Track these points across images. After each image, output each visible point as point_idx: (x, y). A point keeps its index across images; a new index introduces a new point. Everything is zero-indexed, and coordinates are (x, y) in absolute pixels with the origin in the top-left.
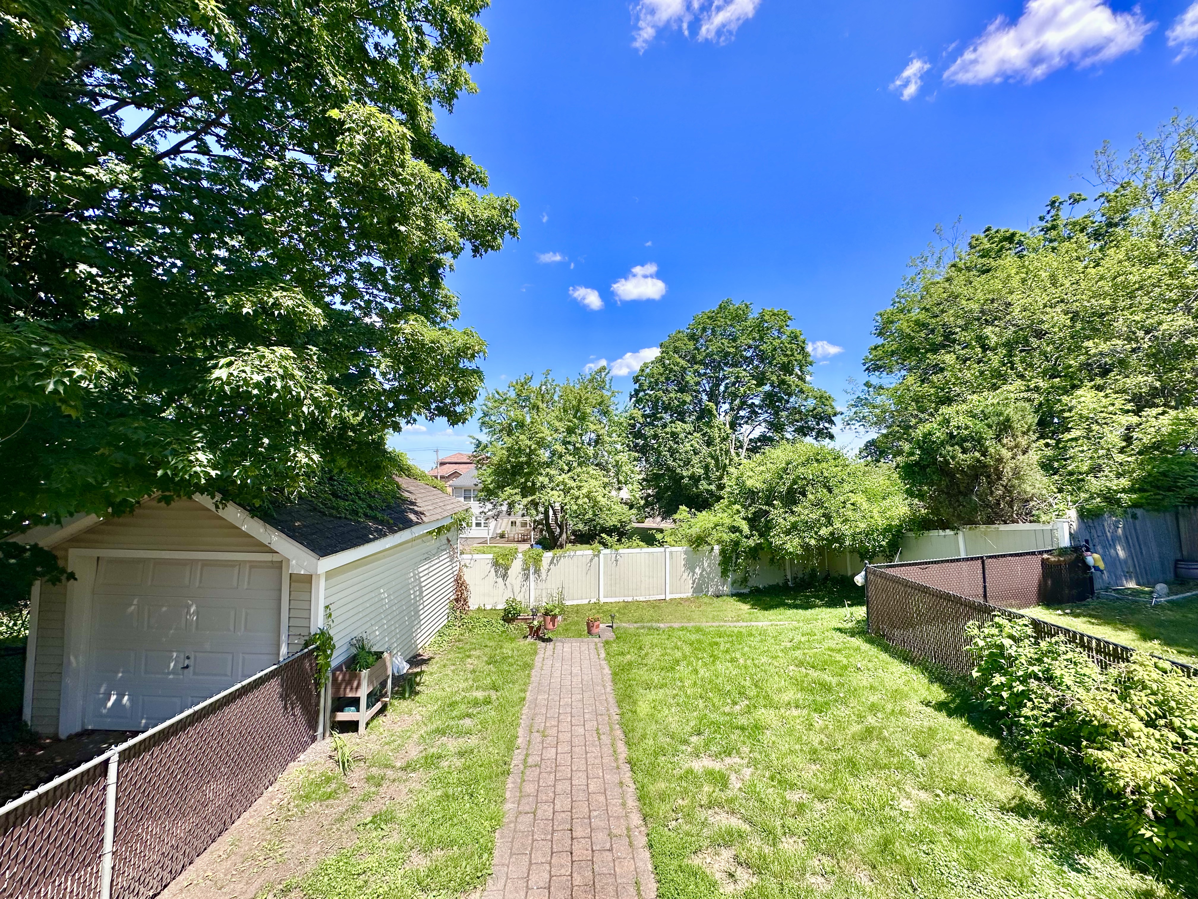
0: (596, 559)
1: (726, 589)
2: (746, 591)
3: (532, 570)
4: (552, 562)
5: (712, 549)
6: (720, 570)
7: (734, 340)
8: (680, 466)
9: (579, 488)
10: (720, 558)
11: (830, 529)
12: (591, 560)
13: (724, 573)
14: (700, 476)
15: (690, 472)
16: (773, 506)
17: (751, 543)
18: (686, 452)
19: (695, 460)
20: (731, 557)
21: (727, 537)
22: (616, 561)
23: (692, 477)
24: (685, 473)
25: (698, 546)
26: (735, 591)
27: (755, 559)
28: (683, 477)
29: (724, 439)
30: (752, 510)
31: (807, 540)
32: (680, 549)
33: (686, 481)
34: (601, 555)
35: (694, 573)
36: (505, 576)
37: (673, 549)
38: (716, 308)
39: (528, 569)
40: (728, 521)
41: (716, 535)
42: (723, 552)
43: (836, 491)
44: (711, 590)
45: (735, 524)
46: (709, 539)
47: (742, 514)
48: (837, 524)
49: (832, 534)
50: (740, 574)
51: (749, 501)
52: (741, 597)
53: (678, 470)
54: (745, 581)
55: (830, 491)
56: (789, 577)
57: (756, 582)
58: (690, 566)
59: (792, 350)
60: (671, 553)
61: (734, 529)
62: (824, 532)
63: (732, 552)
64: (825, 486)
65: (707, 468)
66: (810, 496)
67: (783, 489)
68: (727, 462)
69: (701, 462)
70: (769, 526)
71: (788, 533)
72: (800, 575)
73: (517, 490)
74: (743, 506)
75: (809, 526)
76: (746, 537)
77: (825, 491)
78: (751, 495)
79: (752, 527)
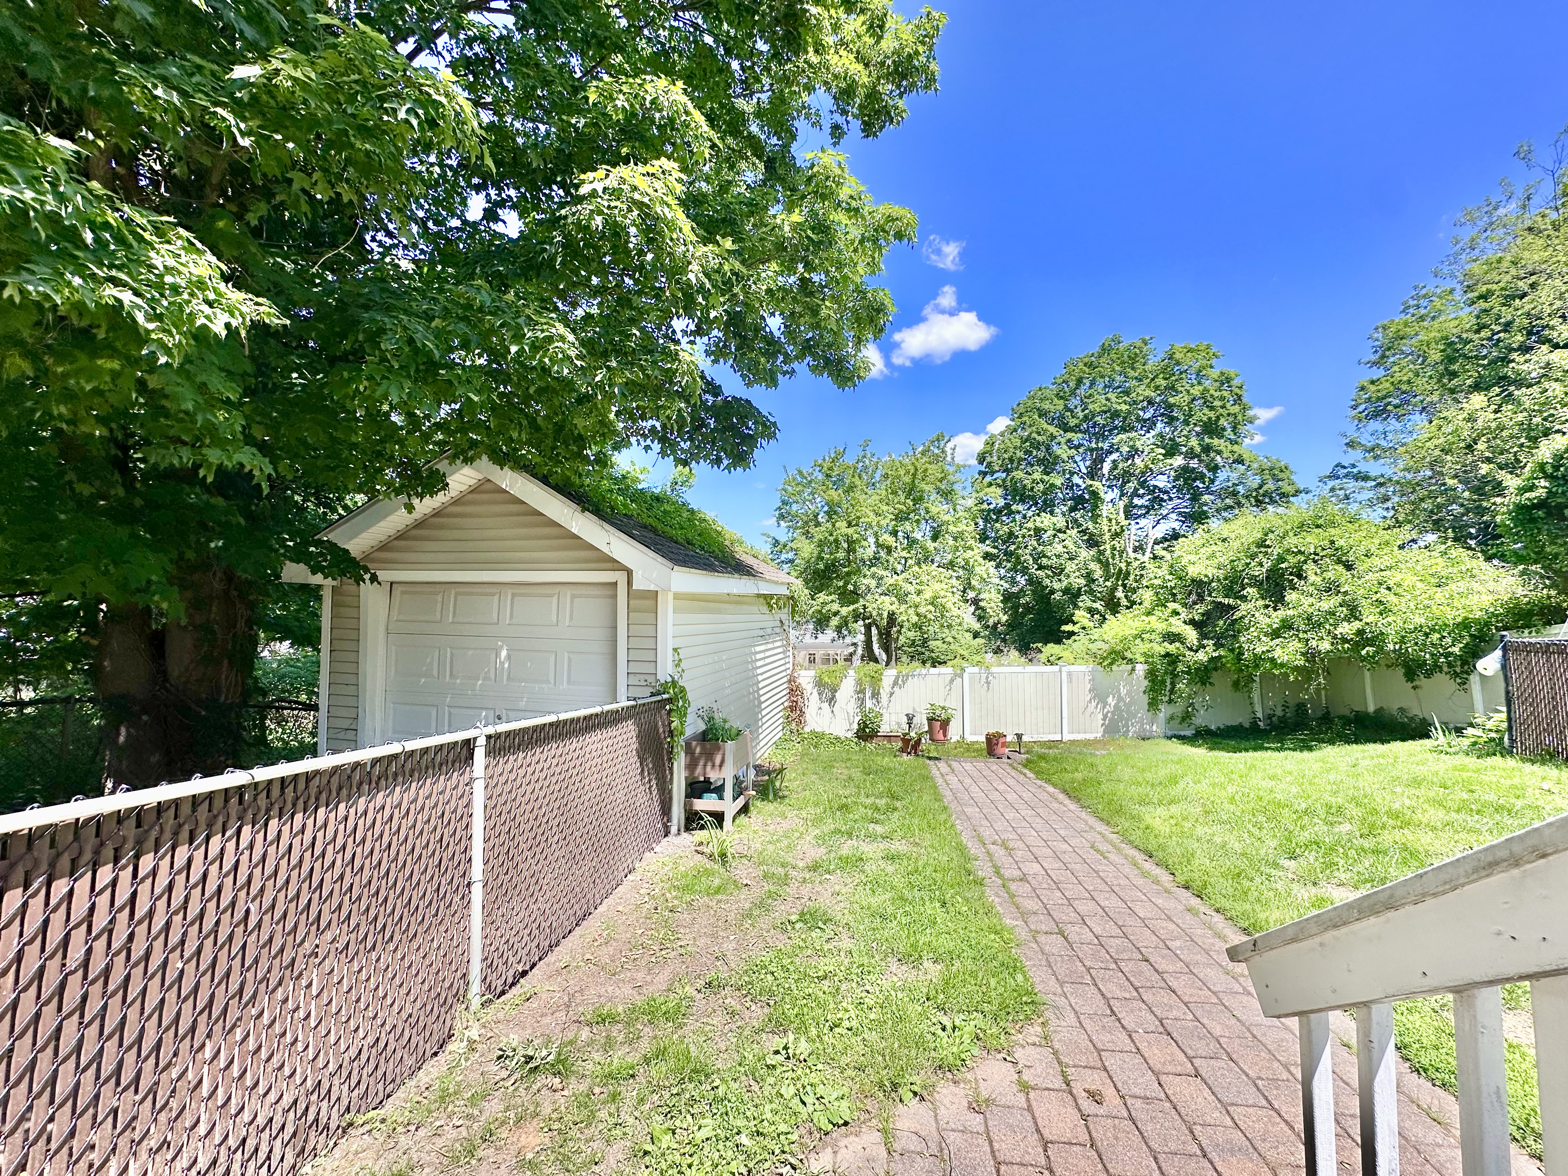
0: (959, 680)
1: (1159, 727)
2: (1189, 733)
3: (868, 694)
4: (895, 683)
5: (1133, 670)
6: (1145, 699)
7: (1127, 393)
8: (1048, 576)
9: (919, 592)
10: (1146, 683)
11: (1357, 625)
12: (952, 681)
13: (1153, 704)
14: (1080, 589)
15: (1065, 583)
16: (1244, 599)
17: (1201, 657)
18: (1058, 556)
19: (1070, 567)
20: (1163, 682)
21: (1160, 649)
22: (988, 683)
23: (1066, 591)
24: (1056, 586)
25: (1111, 664)
26: (1170, 733)
27: (1203, 684)
28: (1052, 592)
29: (1116, 535)
30: (1201, 608)
31: (1313, 643)
32: (1083, 668)
33: (1057, 596)
34: (966, 675)
35: (1105, 704)
36: (832, 701)
37: (1072, 668)
38: (1096, 350)
39: (862, 691)
40: (1161, 627)
41: (1143, 647)
42: (1151, 674)
43: (1361, 567)
44: (1132, 730)
45: (1174, 630)
46: (1128, 655)
47: (1183, 616)
48: (1370, 616)
49: (1360, 632)
50: (1178, 708)
51: (1194, 597)
52: (1182, 738)
53: (1047, 582)
54: (1186, 717)
55: (1349, 567)
56: (1260, 715)
57: (1202, 719)
58: (1099, 695)
59: (1222, 398)
60: (1070, 674)
61: (1172, 637)
62: (1347, 629)
63: (1166, 673)
64: (1339, 561)
65: (1090, 579)
66: (1312, 578)
67: (1260, 572)
68: (1123, 566)
69: (1079, 570)
70: (1235, 629)
71: (1275, 634)
72: (1279, 712)
73: (833, 597)
74: (1185, 605)
75: (1313, 623)
76: (1191, 649)
77: (1340, 568)
78: (1199, 587)
79: (1203, 636)
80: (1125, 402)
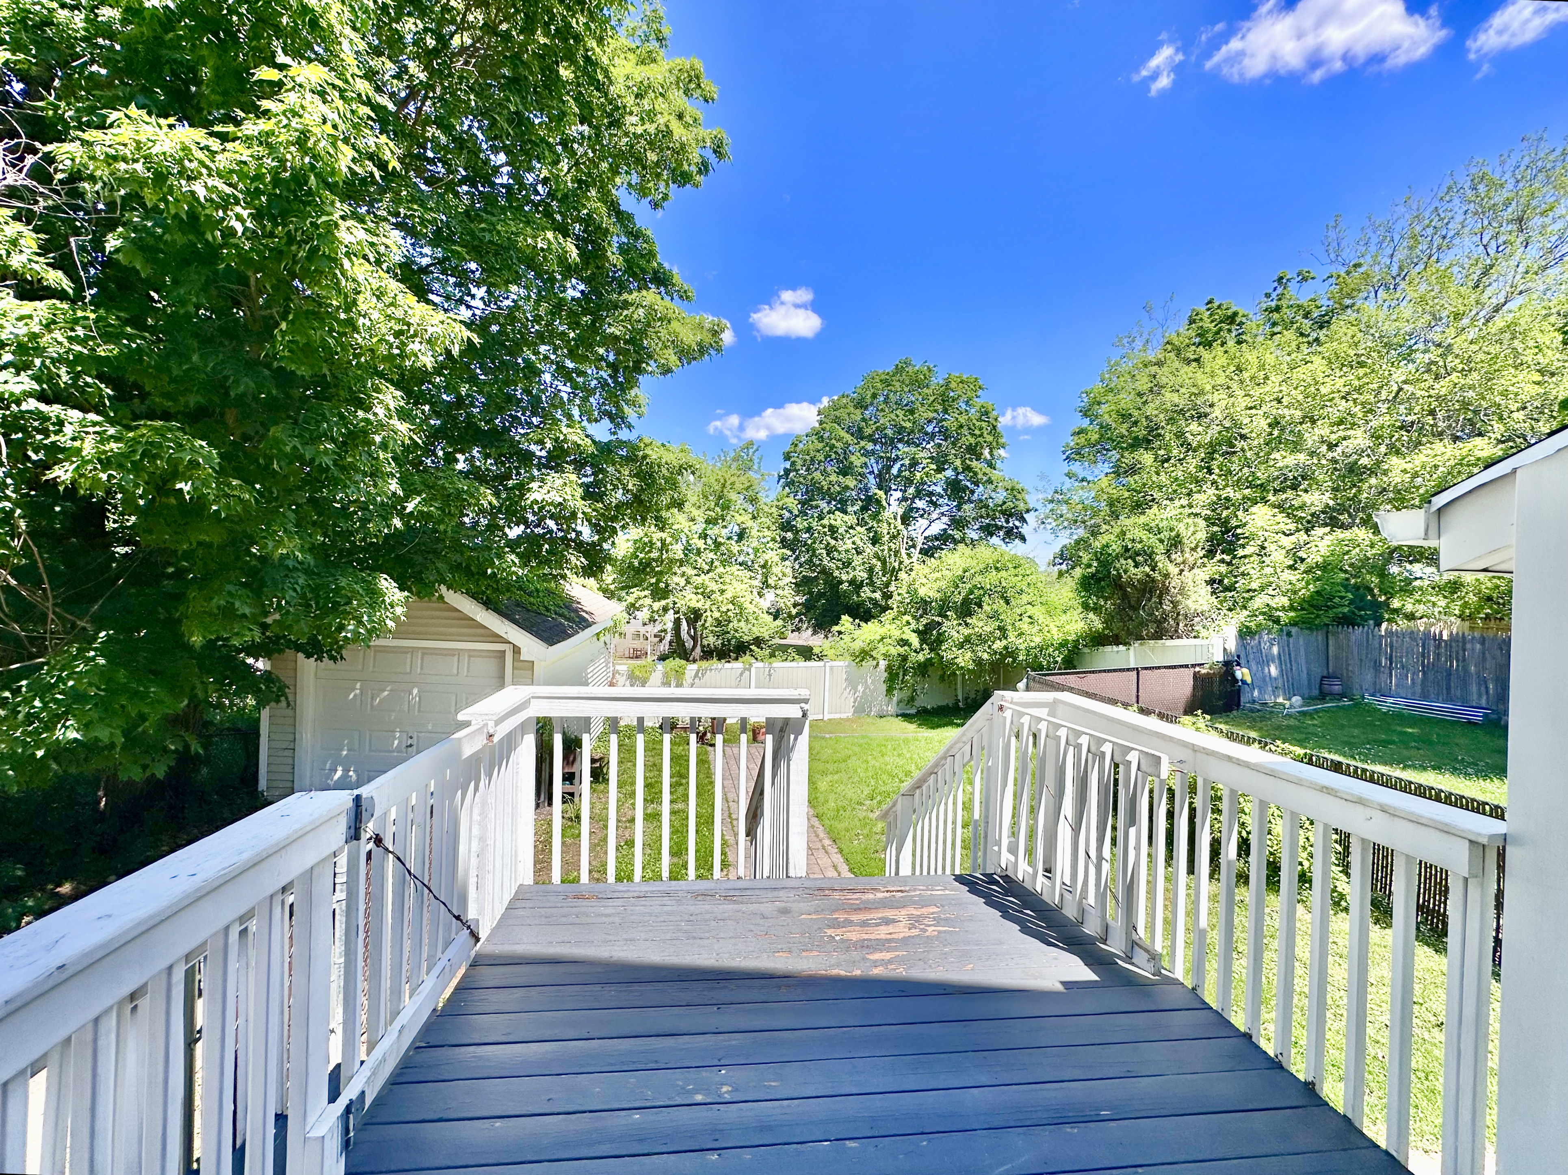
0: (747, 673)
1: (892, 709)
2: (913, 711)
4: (696, 675)
5: (878, 664)
6: (884, 687)
7: (912, 412)
8: (838, 568)
9: (722, 592)
10: (886, 674)
11: (1004, 642)
12: (741, 674)
13: (890, 691)
14: (862, 581)
15: (851, 576)
16: (946, 617)
17: (921, 657)
18: (847, 551)
19: (857, 560)
20: (897, 674)
21: (894, 651)
22: (770, 675)
23: (852, 582)
24: (844, 577)
25: (861, 661)
26: (900, 712)
27: (924, 676)
28: (841, 582)
29: (894, 537)
30: (924, 621)
31: (980, 654)
32: (841, 663)
33: (845, 586)
34: (753, 670)
35: (856, 691)
37: (833, 664)
38: (891, 369)
40: (897, 634)
41: (882, 649)
42: (889, 668)
43: (1013, 602)
44: (874, 709)
45: (905, 637)
46: (874, 653)
47: (913, 626)
48: (1012, 636)
49: (1006, 648)
50: (906, 693)
51: (920, 612)
52: (906, 717)
53: (836, 573)
54: (912, 699)
55: (1007, 602)
56: (960, 698)
57: (923, 701)
58: (852, 683)
59: (981, 429)
60: (831, 668)
61: (904, 643)
62: (998, 645)
63: (899, 668)
64: (1002, 597)
65: (871, 570)
66: (986, 607)
67: (958, 599)
68: (896, 565)
69: (864, 563)
70: (940, 640)
71: (961, 646)
72: (972, 695)
74: (914, 617)
75: (983, 639)
76: (915, 651)
77: (1002, 602)
78: (924, 605)
79: (923, 641)
80: (909, 420)
